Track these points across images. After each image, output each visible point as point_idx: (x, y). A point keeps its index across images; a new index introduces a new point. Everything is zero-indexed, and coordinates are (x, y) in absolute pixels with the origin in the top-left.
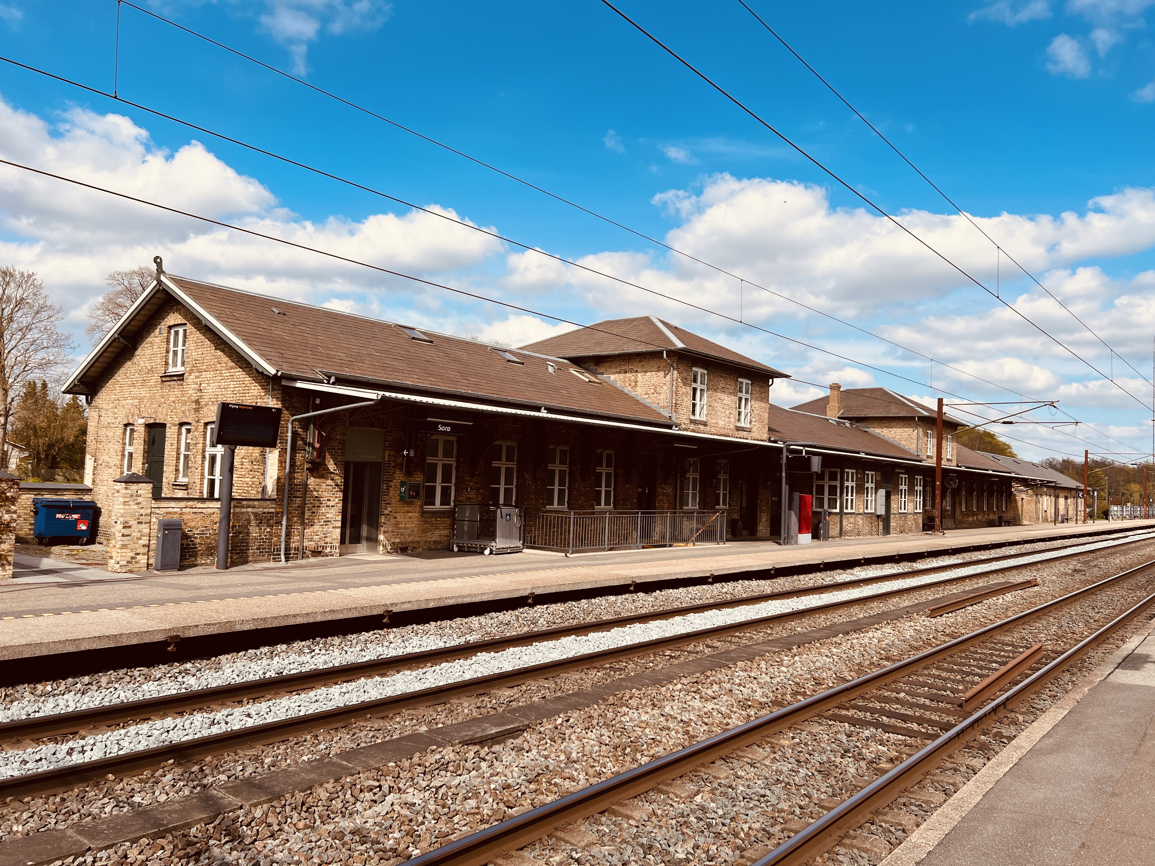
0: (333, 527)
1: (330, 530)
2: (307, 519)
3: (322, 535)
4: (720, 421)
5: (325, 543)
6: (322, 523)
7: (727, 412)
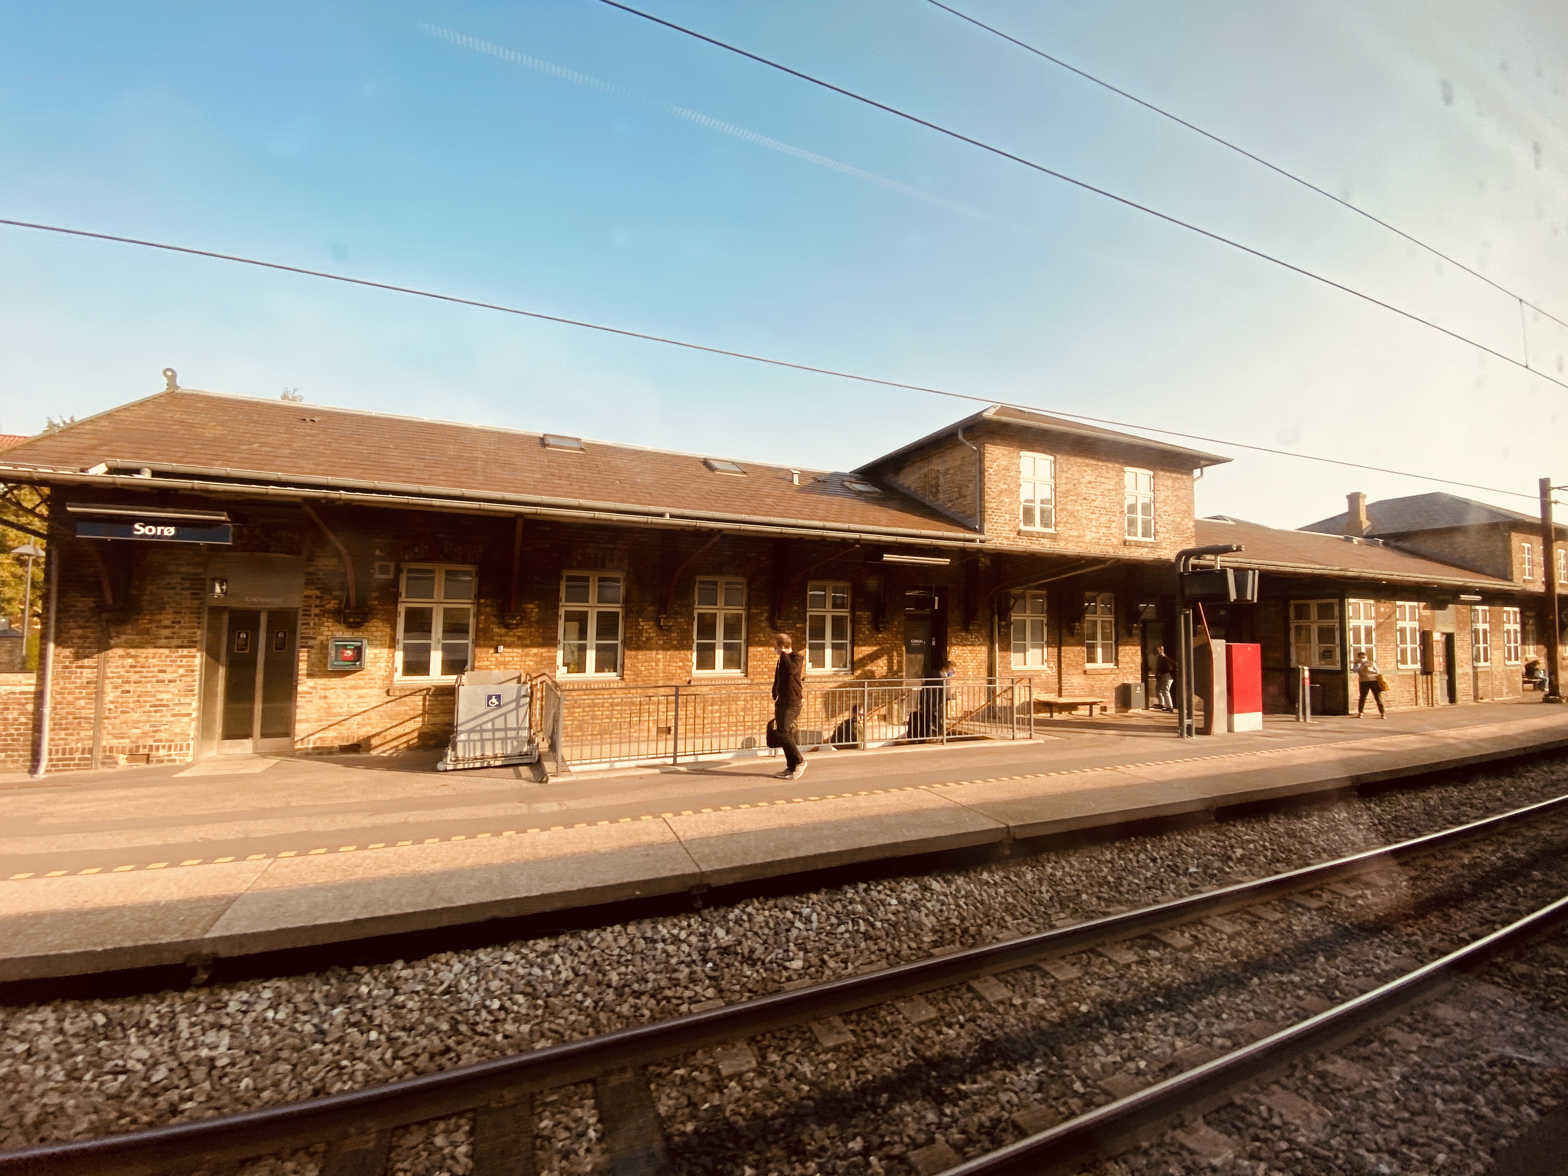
0: (174, 715)
1: (165, 719)
2: (111, 702)
3: (147, 727)
4: (1087, 532)
5: (155, 741)
6: (148, 708)
7: (1104, 519)
